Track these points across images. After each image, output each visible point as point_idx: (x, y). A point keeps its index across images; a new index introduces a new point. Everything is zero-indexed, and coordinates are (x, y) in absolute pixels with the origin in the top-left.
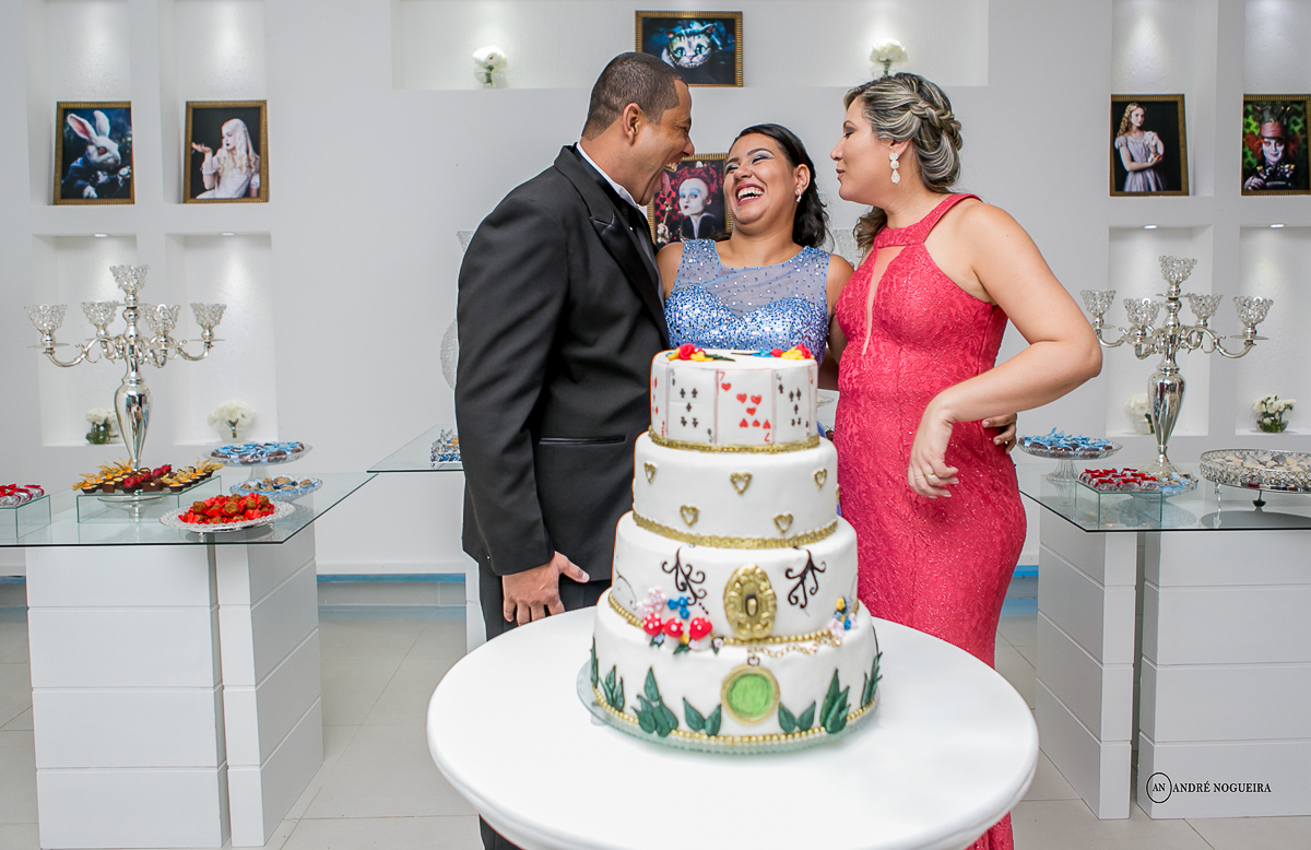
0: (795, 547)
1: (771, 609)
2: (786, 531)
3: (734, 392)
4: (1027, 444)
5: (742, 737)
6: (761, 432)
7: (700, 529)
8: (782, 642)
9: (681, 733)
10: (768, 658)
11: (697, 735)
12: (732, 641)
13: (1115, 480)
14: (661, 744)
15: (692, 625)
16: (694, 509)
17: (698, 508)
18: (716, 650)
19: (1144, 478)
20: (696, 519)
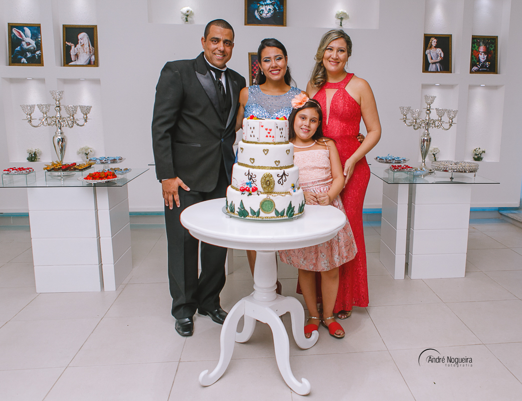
0: (280, 169)
1: (273, 184)
2: (278, 165)
3: (264, 128)
4: (378, 159)
5: (265, 217)
6: (271, 138)
8: (276, 193)
9: (249, 216)
10: (272, 197)
11: (253, 217)
12: (263, 193)
13: (400, 168)
14: (244, 219)
15: (253, 188)
17: (254, 158)
18: (259, 195)
19: (409, 167)
20: (254, 162)
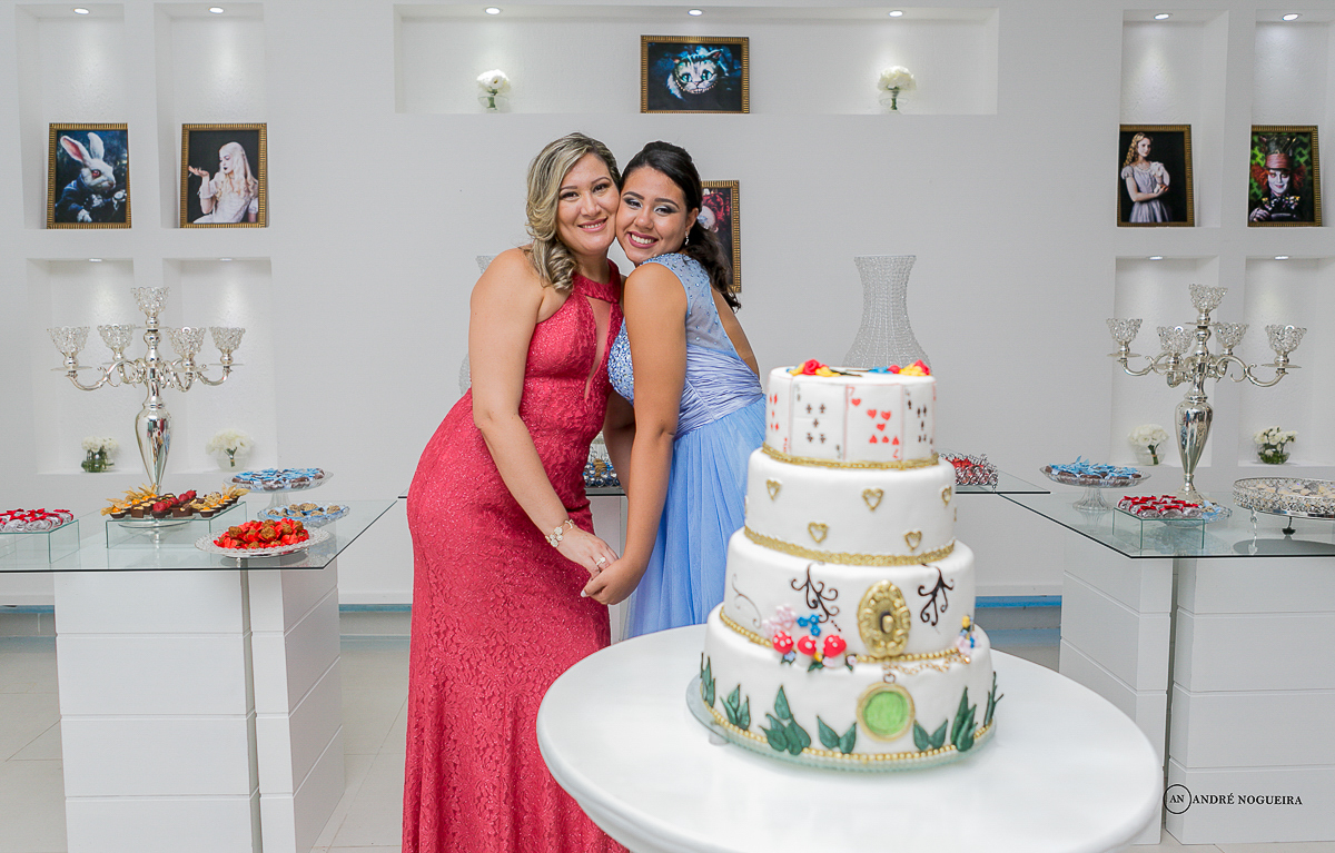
0: (924, 565)
1: (906, 626)
2: (916, 549)
3: (863, 407)
4: (1055, 472)
5: (876, 755)
6: (890, 447)
7: (829, 546)
8: (913, 659)
9: (814, 752)
10: (904, 676)
11: (830, 753)
12: (864, 658)
13: (1157, 507)
14: (792, 762)
15: (826, 642)
16: (823, 526)
17: (828, 524)
18: (851, 668)
19: (1184, 505)
20: (825, 536)
